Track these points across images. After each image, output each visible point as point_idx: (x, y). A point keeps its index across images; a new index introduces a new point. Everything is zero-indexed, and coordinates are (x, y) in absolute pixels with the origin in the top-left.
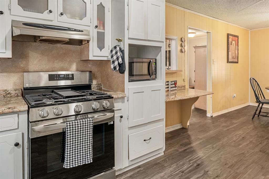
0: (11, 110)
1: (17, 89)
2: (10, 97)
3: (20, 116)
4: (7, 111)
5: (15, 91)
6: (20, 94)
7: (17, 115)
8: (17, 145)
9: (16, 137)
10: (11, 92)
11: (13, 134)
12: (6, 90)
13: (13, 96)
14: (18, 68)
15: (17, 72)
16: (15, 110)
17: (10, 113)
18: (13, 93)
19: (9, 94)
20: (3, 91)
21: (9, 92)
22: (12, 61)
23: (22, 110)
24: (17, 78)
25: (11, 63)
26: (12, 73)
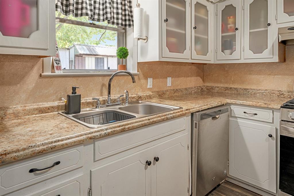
0: (266, 106)
1: (290, 91)
2: (283, 97)
3: (275, 113)
4: (263, 105)
5: (288, 92)
6: (292, 96)
7: (272, 111)
8: (270, 136)
9: (270, 129)
10: (284, 93)
11: (269, 126)
12: (280, 91)
13: (286, 97)
14: (292, 71)
15: (290, 75)
16: (270, 106)
17: (265, 108)
18: (286, 94)
19: (282, 94)
20: (278, 91)
21: (283, 93)
22: (286, 64)
23: (275, 108)
24: (291, 81)
25: (285, 67)
26: (286, 75)
